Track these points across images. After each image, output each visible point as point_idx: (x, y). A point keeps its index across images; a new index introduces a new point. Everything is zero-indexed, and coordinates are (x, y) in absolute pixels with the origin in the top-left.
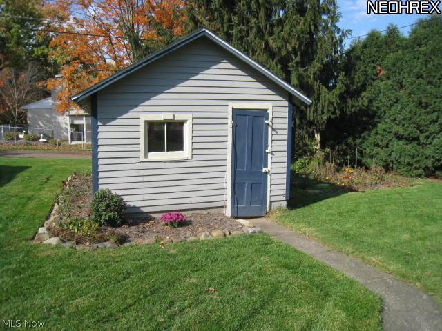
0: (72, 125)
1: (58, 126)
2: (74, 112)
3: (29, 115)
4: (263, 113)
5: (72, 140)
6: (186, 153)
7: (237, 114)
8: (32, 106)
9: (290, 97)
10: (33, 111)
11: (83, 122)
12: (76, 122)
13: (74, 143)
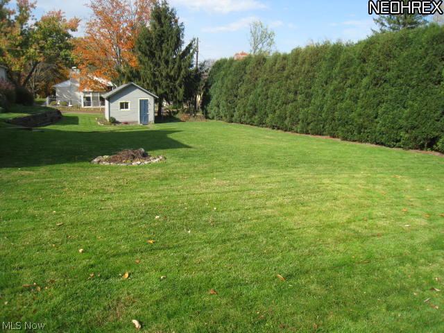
0: (84, 97)
1: (76, 98)
2: (86, 90)
3: (58, 91)
4: (147, 100)
5: (85, 105)
6: (129, 109)
7: (141, 101)
8: (59, 85)
9: (154, 97)
10: (60, 88)
11: (91, 95)
12: (87, 96)
13: (86, 107)
